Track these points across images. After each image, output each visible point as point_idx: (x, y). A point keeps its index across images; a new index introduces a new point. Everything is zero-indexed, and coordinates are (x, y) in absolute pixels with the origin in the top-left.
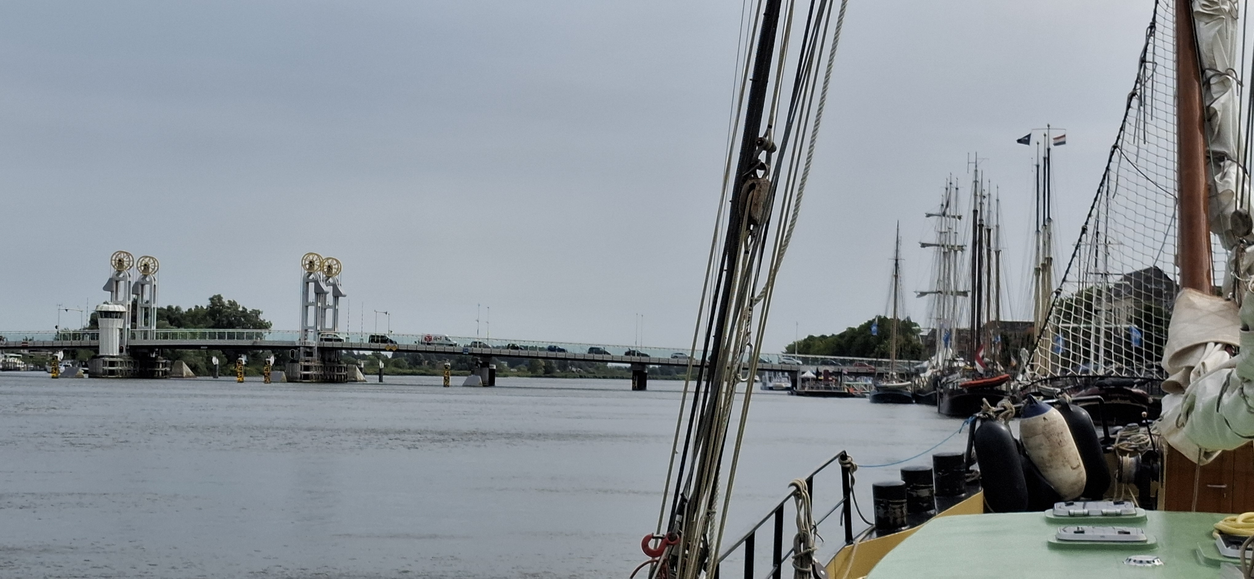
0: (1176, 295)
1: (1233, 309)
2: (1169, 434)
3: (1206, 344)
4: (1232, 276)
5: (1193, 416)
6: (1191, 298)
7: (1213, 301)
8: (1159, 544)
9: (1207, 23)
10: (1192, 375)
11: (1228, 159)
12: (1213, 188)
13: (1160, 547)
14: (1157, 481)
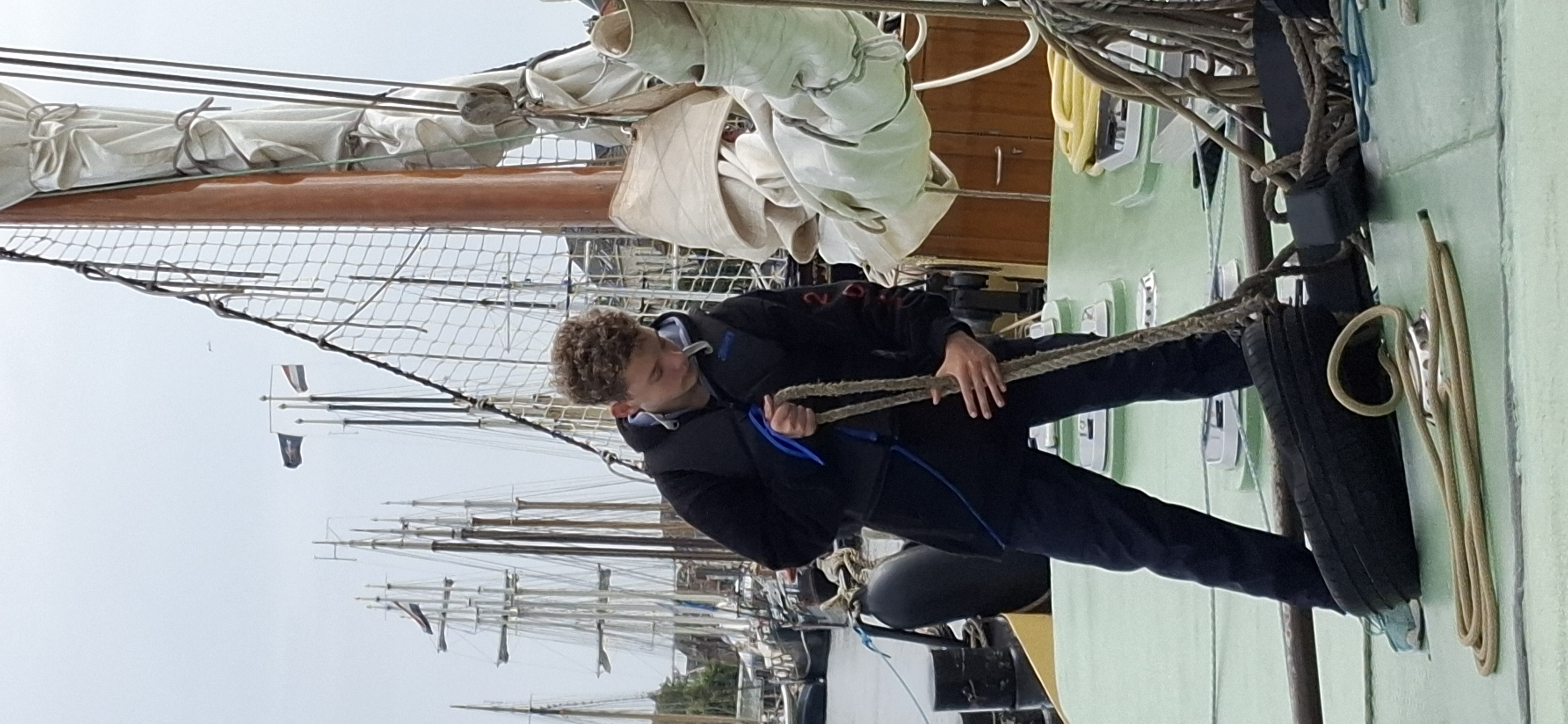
0: (622, 232)
1: (653, 125)
2: (898, 251)
3: (720, 176)
4: (587, 127)
5: (861, 197)
6: (630, 204)
7: (636, 162)
8: (1114, 278)
9: (84, 164)
10: (782, 203)
11: (356, 129)
12: (411, 159)
13: (1120, 276)
14: (987, 277)
